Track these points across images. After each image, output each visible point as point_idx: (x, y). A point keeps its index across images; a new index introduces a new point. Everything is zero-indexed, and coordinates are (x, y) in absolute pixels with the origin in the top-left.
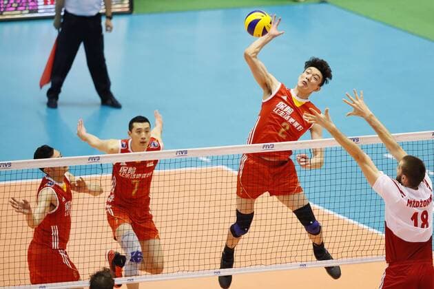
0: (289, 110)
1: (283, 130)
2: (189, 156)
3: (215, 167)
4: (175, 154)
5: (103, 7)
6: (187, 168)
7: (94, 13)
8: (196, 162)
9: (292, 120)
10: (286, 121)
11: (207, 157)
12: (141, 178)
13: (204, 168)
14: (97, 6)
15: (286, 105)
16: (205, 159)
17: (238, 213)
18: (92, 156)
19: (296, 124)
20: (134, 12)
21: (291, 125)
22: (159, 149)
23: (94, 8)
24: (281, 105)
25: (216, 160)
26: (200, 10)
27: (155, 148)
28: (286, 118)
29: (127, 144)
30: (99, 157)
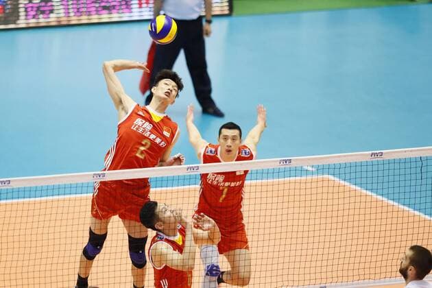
0: (148, 126)
1: (142, 148)
2: (293, 164)
3: (320, 177)
4: (278, 163)
5: (204, 10)
6: (291, 178)
7: (194, 16)
8: (301, 171)
9: (152, 137)
10: (145, 138)
11: (313, 166)
12: (229, 186)
13: (309, 177)
14: (197, 9)
15: (144, 121)
16: (310, 168)
17: (91, 233)
18: (191, 166)
19: (158, 141)
20: (234, 14)
21: (152, 142)
22: (251, 157)
23: (195, 12)
24: (139, 121)
25: (321, 169)
26: (303, 11)
27: (247, 156)
28: (147, 134)
29: (216, 151)
30: (198, 167)
